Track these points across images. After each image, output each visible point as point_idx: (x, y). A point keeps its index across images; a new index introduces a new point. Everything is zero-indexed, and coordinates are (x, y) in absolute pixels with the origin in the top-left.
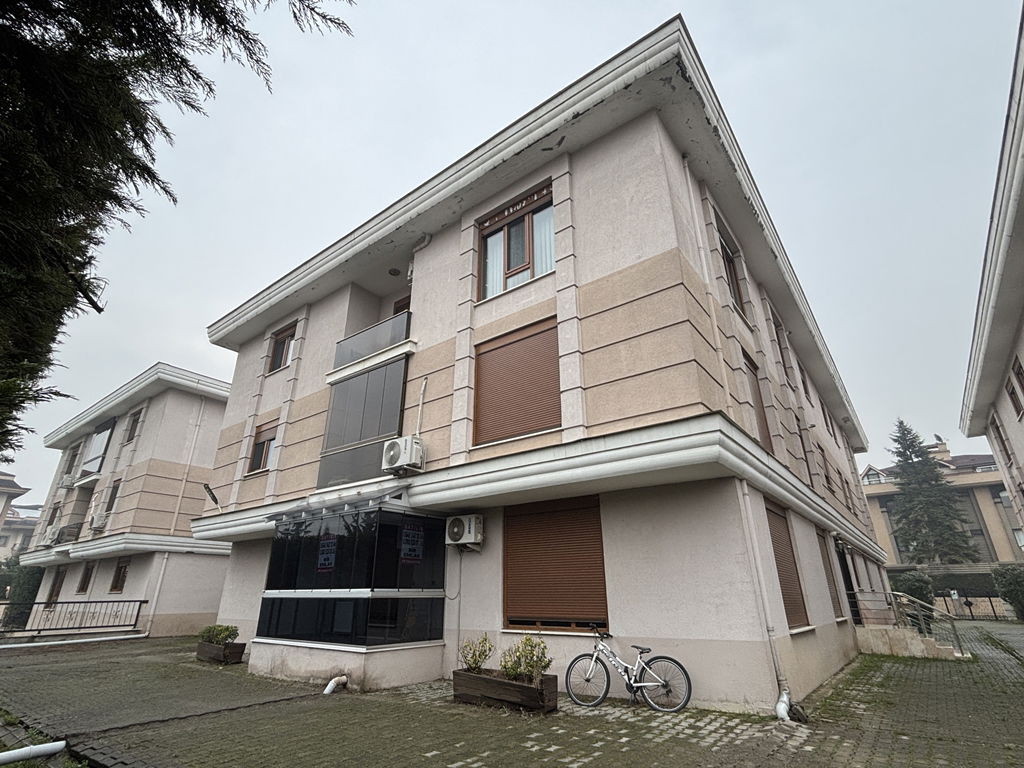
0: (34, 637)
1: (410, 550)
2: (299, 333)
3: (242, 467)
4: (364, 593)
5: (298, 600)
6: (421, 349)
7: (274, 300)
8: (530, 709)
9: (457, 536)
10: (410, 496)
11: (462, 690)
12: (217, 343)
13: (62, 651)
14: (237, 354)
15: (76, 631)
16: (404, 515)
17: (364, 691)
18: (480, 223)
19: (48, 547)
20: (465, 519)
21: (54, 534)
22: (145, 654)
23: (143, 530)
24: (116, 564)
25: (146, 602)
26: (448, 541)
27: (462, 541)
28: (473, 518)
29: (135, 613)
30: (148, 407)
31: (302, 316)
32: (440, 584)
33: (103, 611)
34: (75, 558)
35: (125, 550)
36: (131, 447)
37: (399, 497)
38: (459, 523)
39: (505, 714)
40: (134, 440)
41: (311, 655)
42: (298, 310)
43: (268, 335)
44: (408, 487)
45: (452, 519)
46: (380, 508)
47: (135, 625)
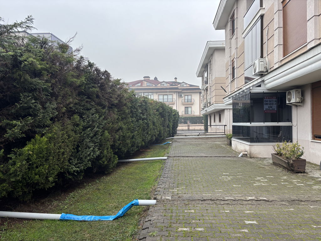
0: (199, 135)
1: (269, 107)
2: (235, 16)
3: (230, 78)
4: (249, 124)
6: (266, 10)
8: (288, 170)
9: (290, 100)
10: (265, 85)
11: (275, 161)
12: (216, 29)
13: (204, 139)
14: (224, 30)
15: (215, 134)
16: (264, 93)
19: (203, 109)
20: (291, 91)
21: (203, 105)
22: (218, 141)
24: (218, 113)
25: (226, 125)
26: (287, 102)
27: (291, 102)
28: (294, 90)
29: (224, 129)
30: (212, 58)
31: (235, 7)
32: (290, 120)
34: (209, 112)
36: (211, 74)
37: (260, 86)
38: (290, 93)
41: (241, 145)
43: (229, 20)
44: (263, 81)
45: (288, 92)
46: (250, 92)
47: (224, 133)
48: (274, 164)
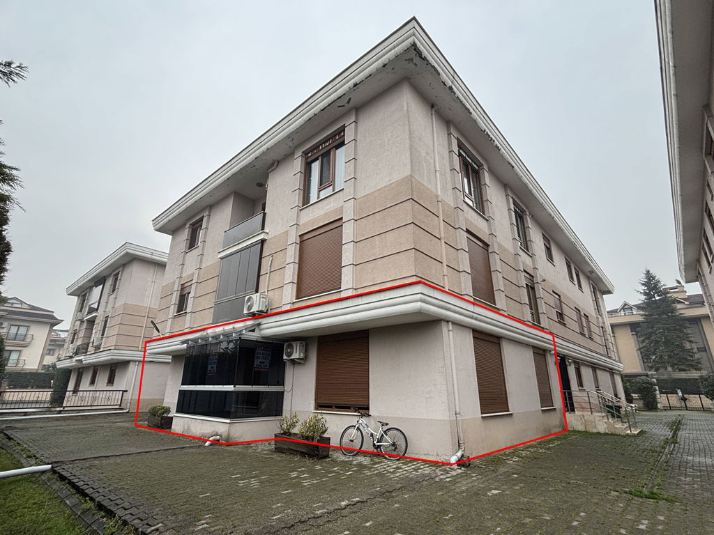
0: (61, 411)
1: (261, 363)
2: (204, 226)
3: (173, 310)
4: (230, 388)
5: (197, 392)
6: (270, 237)
7: (189, 204)
8: (311, 456)
9: (289, 354)
10: (261, 330)
11: (279, 445)
12: (158, 230)
13: (75, 420)
14: (171, 237)
15: (89, 408)
16: (257, 341)
17: (229, 445)
18: (305, 153)
19: (71, 357)
20: (294, 344)
21: (74, 349)
23: (123, 348)
24: (109, 367)
25: (127, 391)
26: (285, 357)
27: (292, 357)
28: (298, 343)
29: (120, 397)
30: (123, 270)
31: (206, 214)
32: (281, 382)
33: (101, 396)
34: (85, 364)
35: (112, 359)
36: (113, 296)
37: (253, 331)
38: (290, 346)
39: (297, 458)
40: (115, 292)
41: (202, 424)
42: (203, 210)
43: (188, 226)
44: (259, 325)
45: (287, 343)
46: (240, 338)
47: (120, 405)
48: (278, 450)
